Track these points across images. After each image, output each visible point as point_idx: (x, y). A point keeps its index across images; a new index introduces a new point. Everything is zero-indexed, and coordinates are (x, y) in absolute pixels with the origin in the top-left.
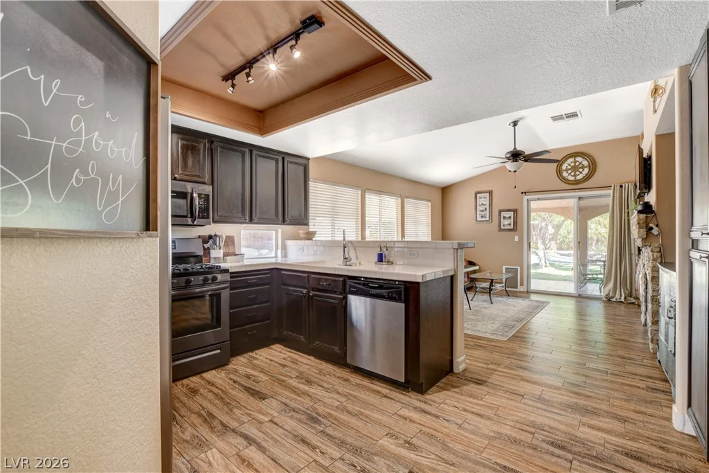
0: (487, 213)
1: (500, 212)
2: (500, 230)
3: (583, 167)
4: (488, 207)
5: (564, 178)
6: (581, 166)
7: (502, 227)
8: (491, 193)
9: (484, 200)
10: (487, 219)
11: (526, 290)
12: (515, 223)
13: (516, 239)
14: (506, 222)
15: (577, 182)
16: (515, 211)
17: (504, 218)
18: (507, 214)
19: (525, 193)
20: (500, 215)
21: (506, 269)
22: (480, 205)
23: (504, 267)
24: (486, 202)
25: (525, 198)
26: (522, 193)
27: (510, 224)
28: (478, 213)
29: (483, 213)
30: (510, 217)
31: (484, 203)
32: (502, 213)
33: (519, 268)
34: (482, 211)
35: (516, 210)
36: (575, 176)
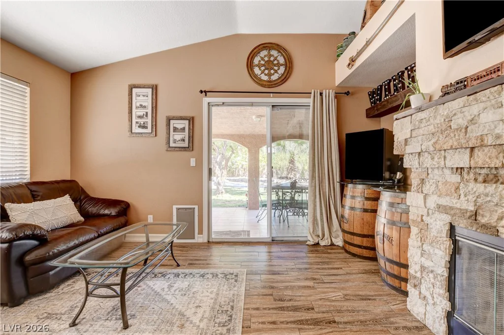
0: (149, 120)
1: (169, 120)
2: (170, 148)
3: (279, 65)
4: (149, 111)
5: (256, 76)
6: (276, 62)
7: (172, 145)
8: (155, 88)
9: (143, 98)
10: (149, 130)
11: (206, 241)
12: (191, 138)
13: (193, 162)
14: (178, 136)
15: (271, 84)
16: (191, 120)
17: (175, 129)
18: (180, 124)
19: (205, 92)
20: (168, 125)
21: (178, 209)
22: (137, 108)
23: (175, 207)
24: (148, 102)
25: (206, 100)
26: (201, 92)
27: (183, 140)
28: (134, 121)
29: (142, 121)
30: (183, 129)
31: (144, 104)
32: (172, 122)
33: (196, 207)
34: (140, 117)
35: (193, 118)
36: (270, 75)
